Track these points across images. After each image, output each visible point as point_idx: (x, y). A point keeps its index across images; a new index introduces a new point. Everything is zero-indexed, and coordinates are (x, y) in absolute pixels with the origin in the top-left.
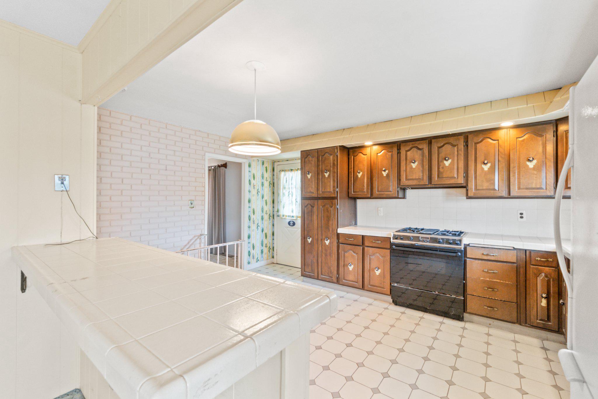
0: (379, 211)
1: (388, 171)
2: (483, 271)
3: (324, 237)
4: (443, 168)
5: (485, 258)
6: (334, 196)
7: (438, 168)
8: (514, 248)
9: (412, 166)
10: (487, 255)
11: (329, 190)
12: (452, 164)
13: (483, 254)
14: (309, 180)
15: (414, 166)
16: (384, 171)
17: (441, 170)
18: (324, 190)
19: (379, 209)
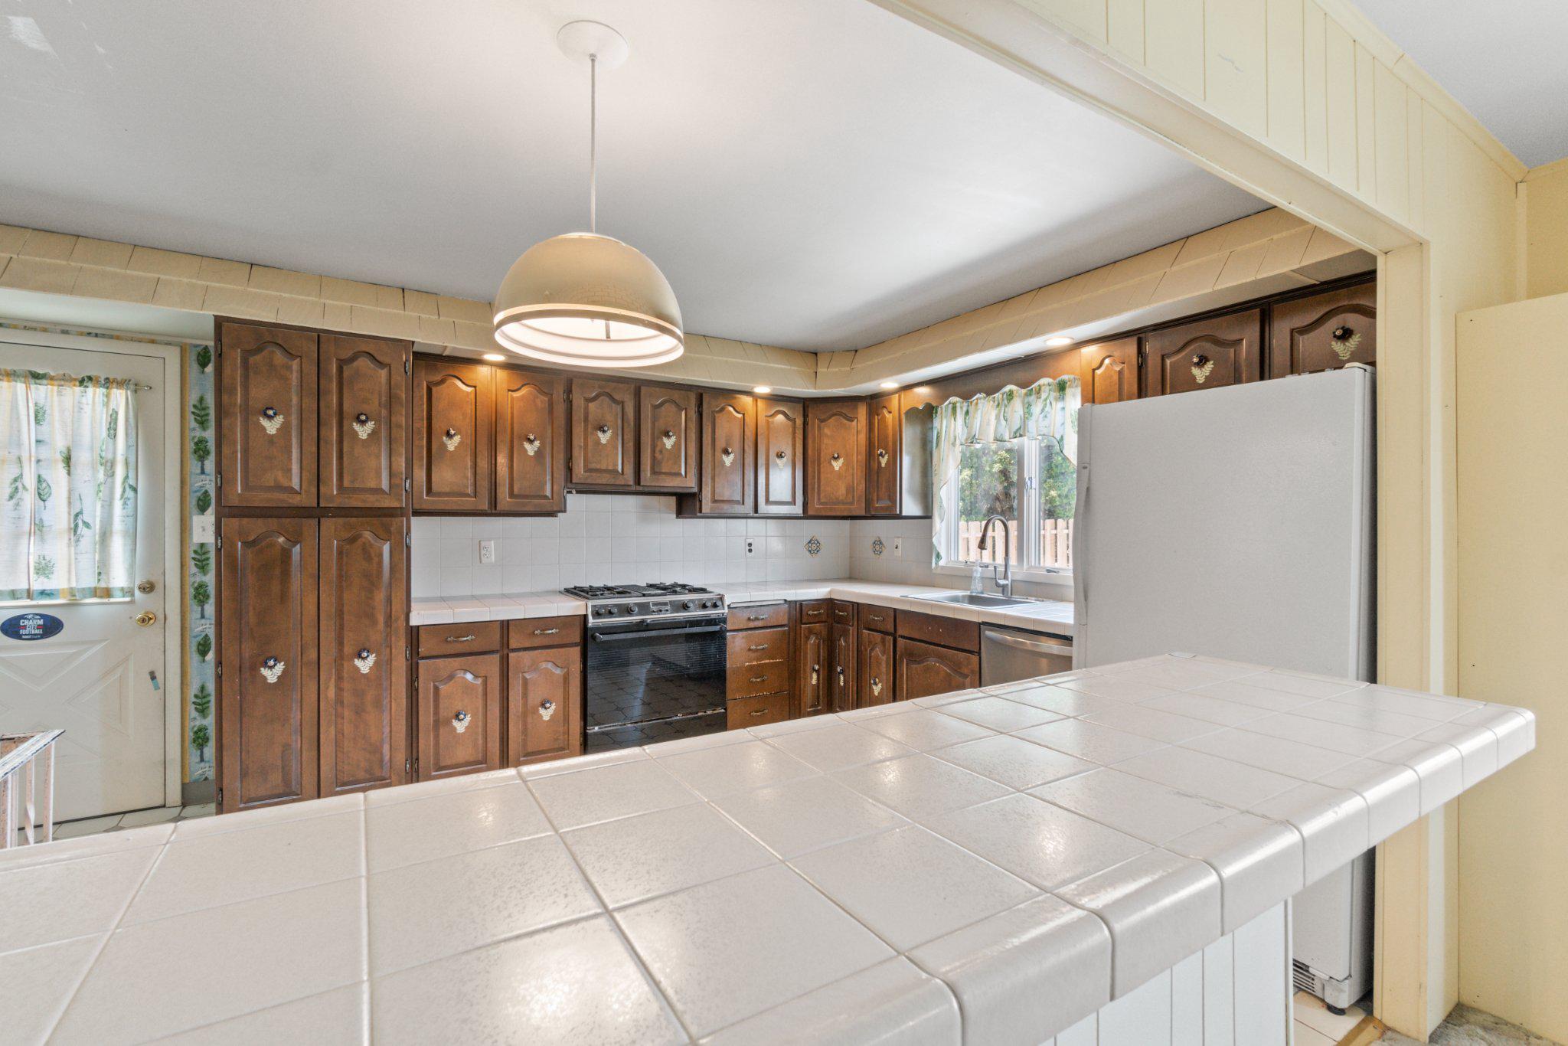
0: (483, 552)
1: (538, 442)
2: (750, 650)
3: (348, 649)
4: (661, 452)
5: (752, 625)
6: (396, 504)
7: (653, 451)
8: (785, 600)
9: (599, 439)
10: (757, 619)
11: (372, 484)
12: (677, 445)
13: (749, 619)
14: (271, 439)
15: (604, 438)
16: (531, 441)
17: (657, 455)
18: (353, 482)
19: (483, 544)
